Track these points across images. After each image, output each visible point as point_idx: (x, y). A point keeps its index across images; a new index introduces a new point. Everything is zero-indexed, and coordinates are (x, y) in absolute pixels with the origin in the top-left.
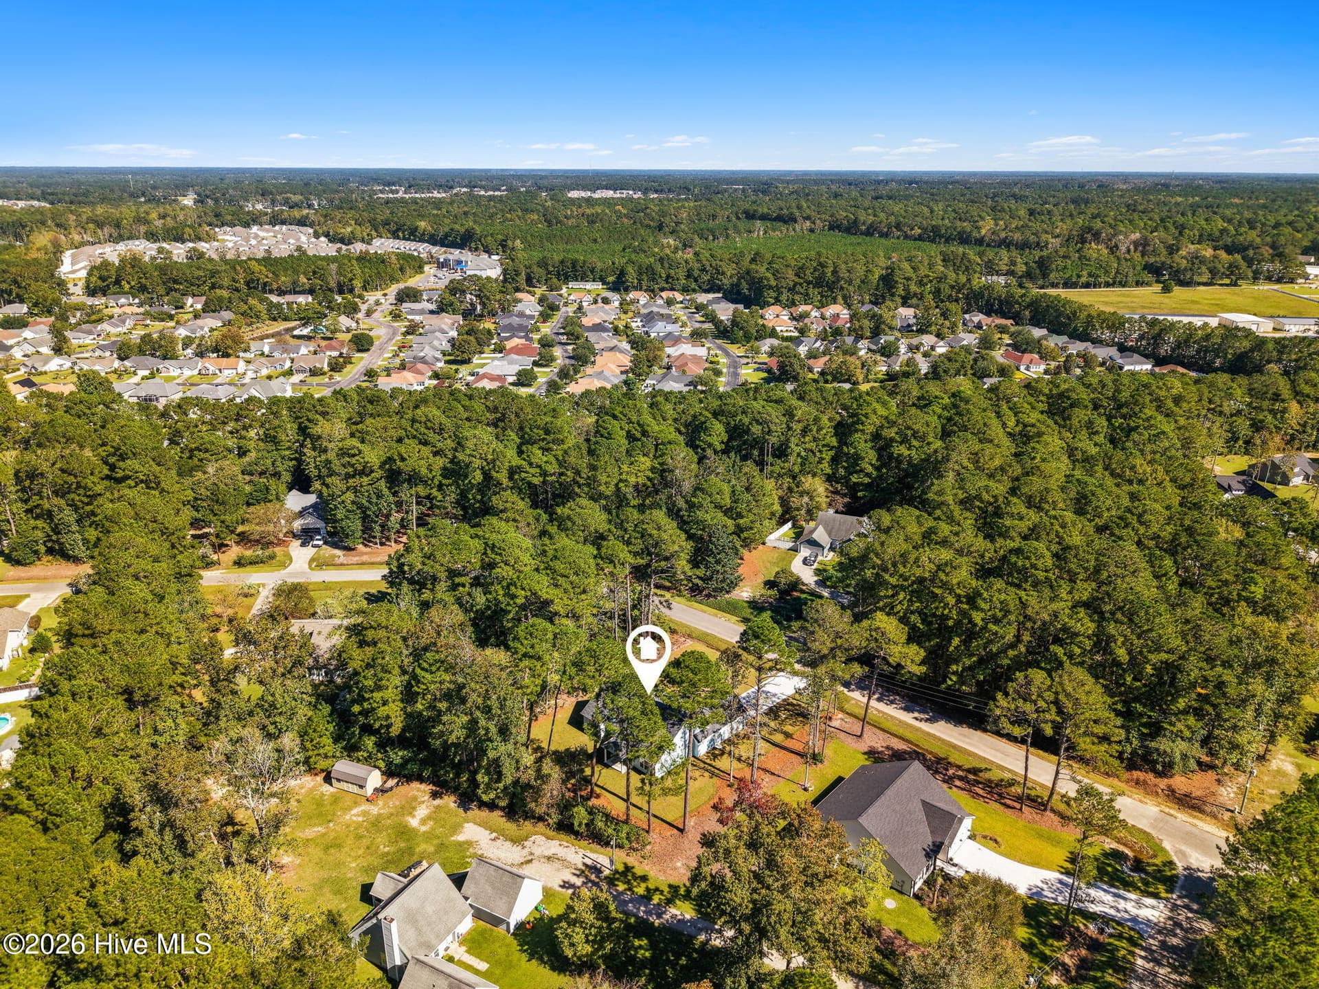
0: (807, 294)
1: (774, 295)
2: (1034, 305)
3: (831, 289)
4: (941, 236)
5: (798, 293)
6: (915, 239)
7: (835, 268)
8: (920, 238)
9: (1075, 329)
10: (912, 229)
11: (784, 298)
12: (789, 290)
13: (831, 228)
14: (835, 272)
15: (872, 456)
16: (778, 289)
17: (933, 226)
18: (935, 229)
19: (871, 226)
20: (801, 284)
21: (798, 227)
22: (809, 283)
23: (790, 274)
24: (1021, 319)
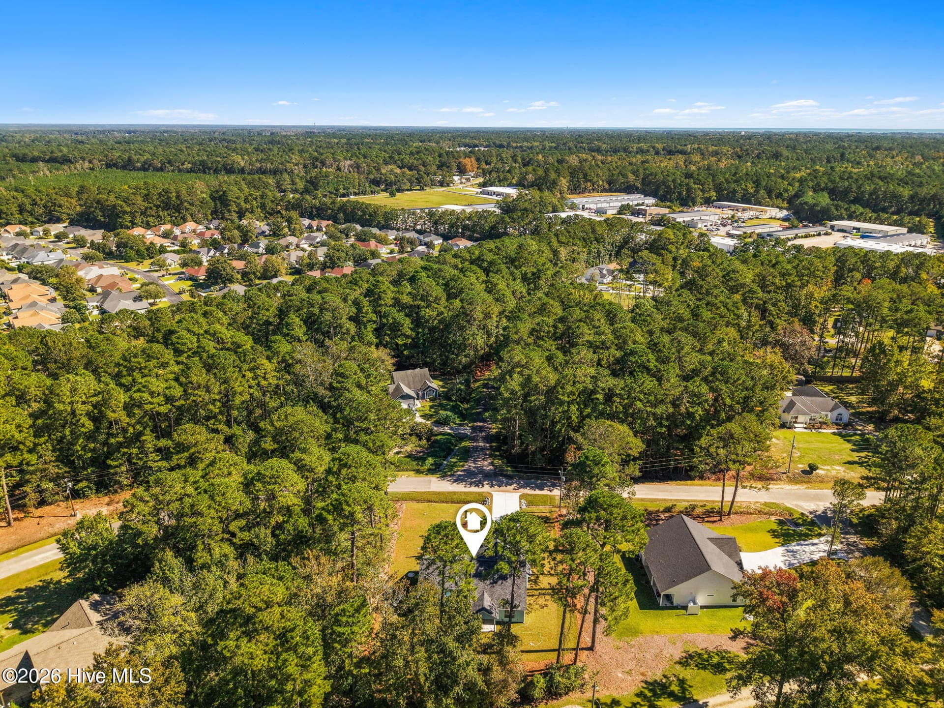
0: (159, 216)
1: (129, 218)
2: (342, 208)
3: (178, 210)
4: (209, 169)
5: (150, 216)
6: (188, 172)
7: (178, 193)
8: (191, 171)
9: (379, 222)
10: (183, 164)
11: (138, 220)
12: (142, 213)
13: (108, 166)
14: (178, 197)
15: (407, 322)
16: (133, 215)
17: (200, 161)
18: (203, 163)
19: (145, 162)
20: (151, 208)
21: (78, 166)
22: (158, 207)
23: (139, 200)
24: (338, 219)
